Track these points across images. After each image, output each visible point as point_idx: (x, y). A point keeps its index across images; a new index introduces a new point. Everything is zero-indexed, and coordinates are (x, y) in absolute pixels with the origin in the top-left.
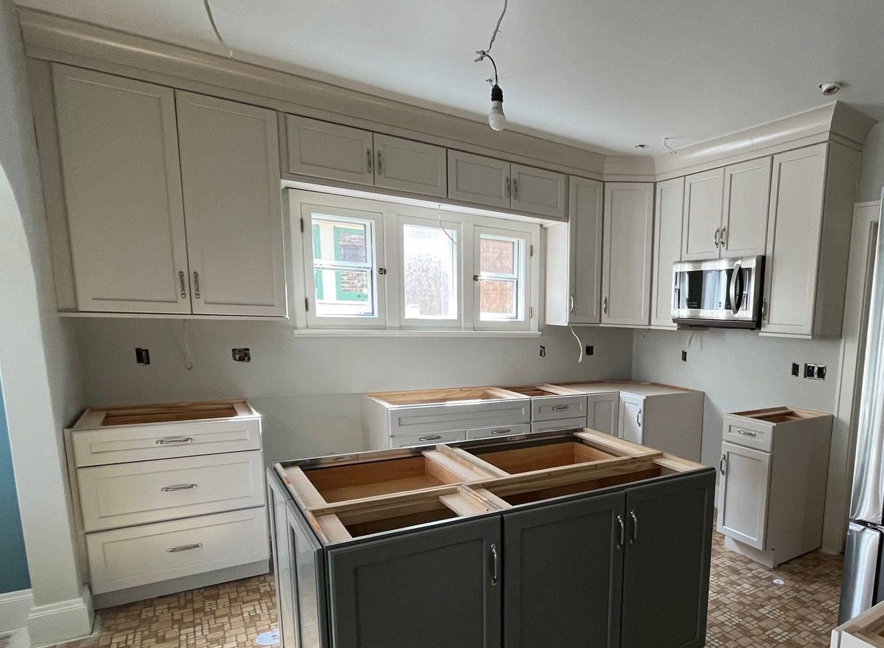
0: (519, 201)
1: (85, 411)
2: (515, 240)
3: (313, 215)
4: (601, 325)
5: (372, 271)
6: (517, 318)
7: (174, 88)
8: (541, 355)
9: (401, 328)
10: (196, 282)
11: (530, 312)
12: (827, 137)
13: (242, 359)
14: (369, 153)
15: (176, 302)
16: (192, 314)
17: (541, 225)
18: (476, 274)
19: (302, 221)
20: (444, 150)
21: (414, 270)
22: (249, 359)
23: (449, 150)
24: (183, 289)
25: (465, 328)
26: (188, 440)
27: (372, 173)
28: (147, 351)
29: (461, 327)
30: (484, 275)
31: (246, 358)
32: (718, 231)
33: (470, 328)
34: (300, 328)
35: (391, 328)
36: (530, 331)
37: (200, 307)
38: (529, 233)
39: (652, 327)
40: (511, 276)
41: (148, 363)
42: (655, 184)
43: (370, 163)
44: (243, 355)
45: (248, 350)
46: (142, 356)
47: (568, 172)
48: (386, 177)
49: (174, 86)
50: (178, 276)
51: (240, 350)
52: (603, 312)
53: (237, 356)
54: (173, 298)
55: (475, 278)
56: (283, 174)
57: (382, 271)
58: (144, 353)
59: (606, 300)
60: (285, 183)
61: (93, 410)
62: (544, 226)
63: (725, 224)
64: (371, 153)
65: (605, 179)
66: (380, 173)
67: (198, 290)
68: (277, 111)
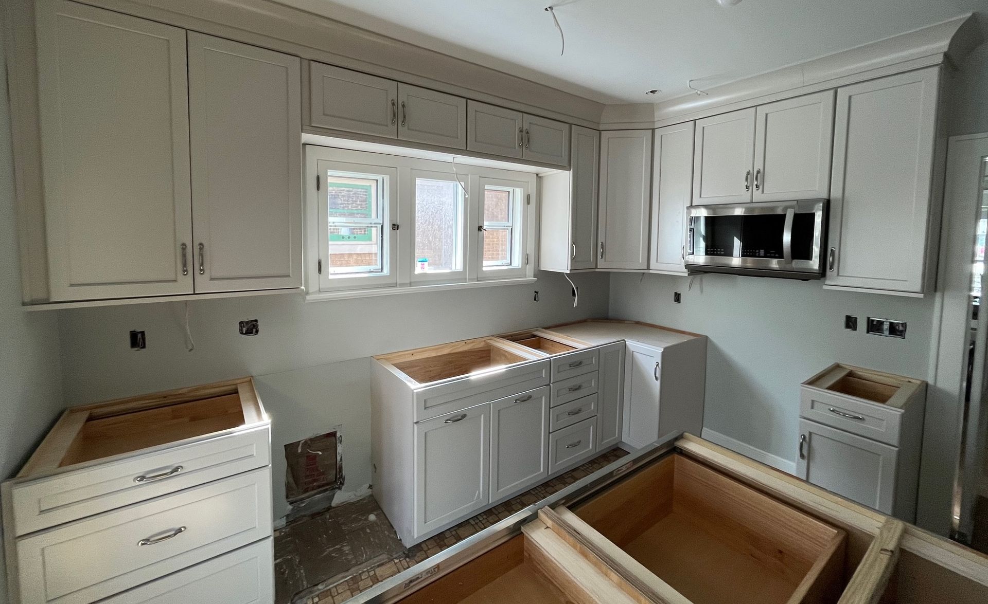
0: (530, 151)
1: (65, 411)
2: (510, 189)
3: (330, 173)
4: (597, 270)
5: (382, 226)
6: (511, 264)
7: (187, 30)
8: (535, 300)
9: (411, 284)
10: (201, 255)
11: (526, 260)
12: (940, 59)
13: (249, 332)
14: (393, 104)
15: (175, 281)
16: (194, 294)
17: (537, 174)
18: (480, 225)
19: (318, 178)
20: (464, 100)
21: (421, 223)
22: (257, 332)
23: (468, 100)
24: (185, 265)
25: (471, 280)
26: (176, 469)
27: (396, 126)
28: (143, 333)
29: (466, 279)
30: (486, 224)
31: (254, 330)
32: (748, 173)
33: (475, 279)
34: (313, 293)
35: (402, 285)
36: (525, 277)
37: (204, 284)
38: (526, 182)
39: (651, 271)
40: (507, 224)
41: (144, 347)
42: (653, 130)
43: (394, 115)
44: (250, 328)
45: (256, 321)
46: (137, 340)
47: (570, 122)
48: (408, 129)
49: (187, 27)
50: (179, 251)
51: (247, 323)
52: (599, 257)
53: (244, 330)
54: (173, 277)
55: (480, 228)
56: (304, 127)
57: (395, 227)
58: (139, 336)
59: (602, 245)
60: (306, 137)
61: (73, 411)
62: (540, 175)
63: (759, 165)
64: (396, 104)
65: (601, 127)
66: (403, 125)
67: (202, 264)
68: (301, 58)
